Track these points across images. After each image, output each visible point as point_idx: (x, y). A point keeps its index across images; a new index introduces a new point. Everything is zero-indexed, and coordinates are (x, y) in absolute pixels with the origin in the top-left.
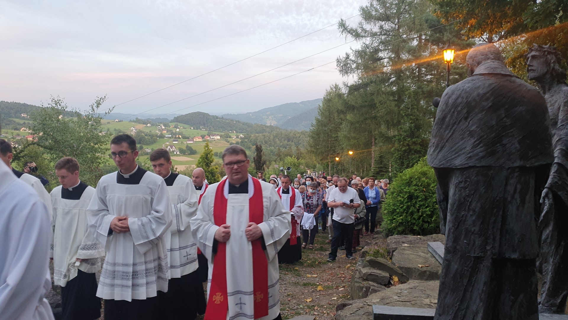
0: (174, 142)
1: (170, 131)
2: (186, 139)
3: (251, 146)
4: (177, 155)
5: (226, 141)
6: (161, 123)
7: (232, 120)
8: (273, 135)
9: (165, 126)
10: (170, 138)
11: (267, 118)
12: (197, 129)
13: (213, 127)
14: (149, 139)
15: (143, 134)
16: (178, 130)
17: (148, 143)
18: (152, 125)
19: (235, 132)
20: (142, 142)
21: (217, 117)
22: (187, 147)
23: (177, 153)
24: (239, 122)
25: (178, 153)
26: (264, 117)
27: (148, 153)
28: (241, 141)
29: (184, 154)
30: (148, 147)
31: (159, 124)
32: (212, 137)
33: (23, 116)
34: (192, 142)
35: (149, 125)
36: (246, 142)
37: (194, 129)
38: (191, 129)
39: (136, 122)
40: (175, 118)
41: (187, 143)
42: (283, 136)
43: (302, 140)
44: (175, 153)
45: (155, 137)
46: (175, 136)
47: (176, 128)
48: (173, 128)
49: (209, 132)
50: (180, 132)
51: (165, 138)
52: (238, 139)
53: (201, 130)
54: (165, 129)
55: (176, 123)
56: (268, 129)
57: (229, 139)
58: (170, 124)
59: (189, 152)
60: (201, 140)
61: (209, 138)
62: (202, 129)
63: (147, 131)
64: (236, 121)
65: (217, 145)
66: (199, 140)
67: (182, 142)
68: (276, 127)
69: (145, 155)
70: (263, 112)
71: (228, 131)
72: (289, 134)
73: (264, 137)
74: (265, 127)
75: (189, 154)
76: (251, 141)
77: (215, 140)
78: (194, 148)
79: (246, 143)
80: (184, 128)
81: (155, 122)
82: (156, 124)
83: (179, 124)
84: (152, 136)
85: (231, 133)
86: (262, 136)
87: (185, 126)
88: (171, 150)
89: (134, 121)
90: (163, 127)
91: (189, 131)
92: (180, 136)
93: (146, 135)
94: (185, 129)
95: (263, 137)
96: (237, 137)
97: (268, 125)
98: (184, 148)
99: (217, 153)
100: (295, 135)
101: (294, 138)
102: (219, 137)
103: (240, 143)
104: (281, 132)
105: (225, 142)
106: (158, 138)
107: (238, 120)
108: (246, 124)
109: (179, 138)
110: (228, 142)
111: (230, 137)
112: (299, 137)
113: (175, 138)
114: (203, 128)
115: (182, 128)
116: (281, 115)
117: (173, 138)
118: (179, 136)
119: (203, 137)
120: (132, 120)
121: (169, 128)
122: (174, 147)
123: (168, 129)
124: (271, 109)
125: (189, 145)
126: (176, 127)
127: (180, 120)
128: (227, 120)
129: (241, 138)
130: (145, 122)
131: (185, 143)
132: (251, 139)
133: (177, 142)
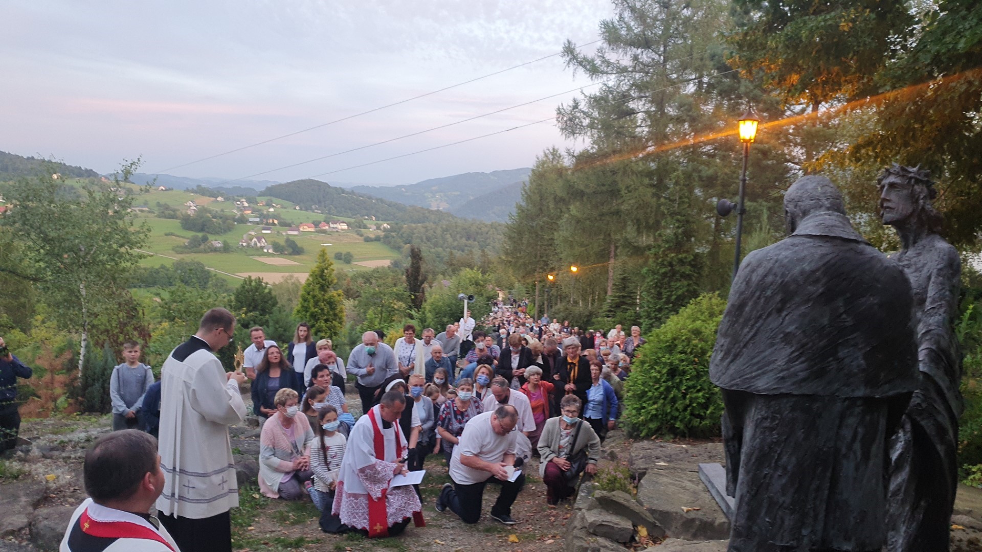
0: (264, 232)
1: (259, 211)
2: (286, 226)
3: (402, 244)
4: (268, 255)
5: (358, 234)
6: (242, 196)
7: (370, 198)
8: (442, 228)
9: (249, 201)
10: (257, 223)
11: (433, 197)
12: (307, 210)
13: (336, 208)
14: (219, 224)
15: (209, 214)
16: (272, 210)
17: (218, 231)
18: (227, 199)
19: (374, 218)
20: (207, 228)
21: (343, 191)
22: (288, 240)
23: (268, 251)
24: (382, 201)
25: (271, 251)
26: (426, 195)
27: (216, 248)
28: (385, 235)
29: (281, 253)
30: (217, 237)
31: (239, 198)
32: (332, 226)
34: (296, 233)
35: (219, 199)
36: (393, 237)
37: (301, 209)
38: (295, 209)
39: (196, 193)
40: (267, 188)
41: (287, 234)
42: (459, 230)
43: (491, 239)
44: (265, 251)
45: (231, 221)
46: (265, 220)
47: (268, 207)
48: (263, 205)
49: (329, 216)
50: (275, 213)
51: (249, 224)
52: (379, 231)
53: (313, 212)
54: (249, 207)
55: (269, 197)
56: (433, 216)
57: (362, 230)
58: (258, 199)
59: (291, 250)
60: (312, 230)
61: (327, 227)
62: (316, 211)
63: (216, 209)
64: (377, 200)
65: (341, 241)
66: (310, 230)
67: (278, 232)
68: (446, 213)
69: (211, 251)
70: (427, 185)
71: (362, 216)
72: (470, 227)
74: (429, 212)
75: (290, 254)
76: (401, 235)
77: (337, 231)
78: (299, 244)
79: (393, 239)
80: (283, 207)
81: (232, 194)
82: (233, 197)
83: (274, 199)
84: (225, 219)
85: (367, 219)
86: (423, 227)
87: (286, 203)
88: (259, 245)
89: (193, 191)
90: (246, 204)
91: (293, 212)
92: (276, 222)
93: (215, 217)
94: (285, 208)
95: (423, 230)
96: (378, 228)
97: (434, 208)
98: (282, 242)
99: (340, 254)
100: (480, 229)
101: (477, 233)
102: (345, 227)
103: (383, 238)
104: (456, 223)
105: (355, 235)
106: (236, 223)
107: (380, 197)
108: (394, 205)
109: (274, 224)
110: (362, 235)
111: (365, 227)
112: (487, 233)
113: (267, 224)
114: (317, 209)
115: (279, 206)
116: (457, 193)
117: (262, 223)
118: (273, 221)
119: (316, 224)
120: (190, 189)
121: (256, 206)
122: (263, 240)
123: (254, 208)
124: (439, 181)
125: (291, 238)
126: (269, 205)
127: (277, 192)
128: (361, 196)
129: (385, 230)
130: (212, 193)
131: (284, 234)
132: (403, 233)
133: (269, 232)
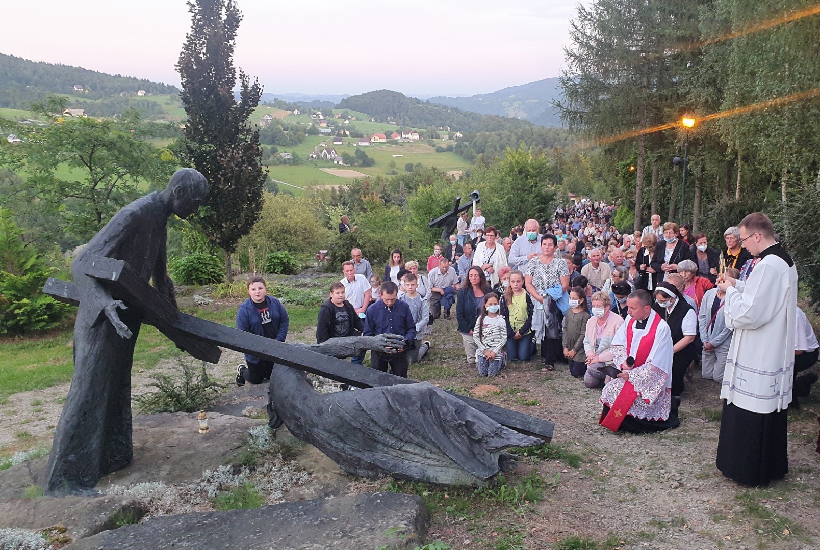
0: (335, 143)
1: (334, 123)
2: (357, 137)
3: (474, 154)
4: (338, 166)
5: (430, 145)
6: (319, 109)
7: (445, 108)
8: (516, 134)
9: (325, 114)
10: (329, 134)
11: (510, 106)
12: (382, 121)
13: (410, 119)
14: (290, 136)
15: (280, 126)
16: (347, 122)
17: (287, 144)
18: (303, 112)
19: (449, 128)
20: (278, 140)
21: (418, 101)
22: (358, 151)
23: (338, 162)
24: (457, 110)
25: (341, 163)
26: (504, 104)
27: (285, 160)
28: (457, 145)
29: (351, 165)
30: (287, 149)
31: (316, 111)
32: (404, 136)
33: (76, 89)
34: (367, 144)
35: (296, 112)
36: (466, 146)
37: (376, 121)
38: (371, 121)
39: (274, 107)
40: (343, 100)
41: (358, 146)
42: (535, 136)
43: (570, 145)
44: (336, 163)
45: (302, 133)
46: (337, 133)
47: (343, 119)
48: (339, 118)
49: (403, 127)
50: (350, 125)
51: (321, 135)
52: (452, 141)
53: (388, 123)
54: (325, 119)
55: (345, 110)
56: (509, 125)
57: (435, 140)
58: (334, 111)
59: (361, 162)
60: (383, 140)
61: (399, 138)
62: (391, 122)
63: (293, 122)
64: (453, 109)
65: (412, 151)
66: (381, 140)
67: (349, 143)
68: (523, 121)
69: (281, 163)
70: (503, 94)
71: (437, 127)
72: (547, 134)
73: (498, 137)
74: (504, 120)
75: (360, 166)
76: (475, 145)
77: (409, 142)
78: (369, 156)
79: (465, 149)
80: (358, 119)
81: (306, 108)
82: (310, 110)
83: (350, 111)
84: (295, 130)
85: (442, 130)
86: (497, 135)
87: (361, 115)
88: (329, 156)
89: (270, 105)
90: (322, 117)
91: (365, 123)
92: (348, 133)
93: (286, 129)
94: (361, 120)
95: (496, 138)
96: (451, 138)
97: (511, 116)
98: (352, 154)
99: (412, 165)
100: (558, 135)
101: (555, 140)
102: (417, 137)
103: (456, 148)
104: (532, 129)
105: (427, 145)
106: (307, 135)
107: (455, 107)
108: (470, 115)
109: (346, 136)
110: (434, 146)
111: (438, 137)
112: (566, 140)
113: (338, 135)
114: (392, 120)
115: (354, 118)
116: (536, 101)
117: (334, 135)
118: (344, 132)
119: (388, 135)
120: (268, 102)
121: (331, 119)
122: (333, 151)
123: (329, 120)
124: (517, 90)
125: (362, 149)
126: (344, 117)
127: (351, 104)
128: (436, 106)
129: (458, 139)
130: (290, 107)
131: (355, 145)
132: (476, 142)
133: (340, 143)
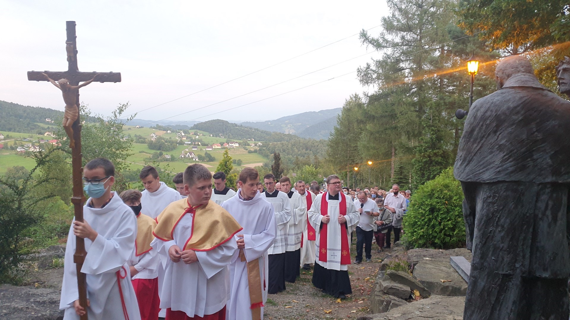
0: (193, 149)
1: (190, 138)
2: (205, 146)
3: (269, 154)
5: (245, 149)
6: (181, 130)
7: (251, 128)
8: (291, 144)
9: (185, 132)
10: (190, 144)
11: (285, 127)
12: (216, 136)
13: (232, 135)
14: (169, 145)
15: (163, 141)
16: (197, 137)
17: (168, 150)
18: (173, 132)
19: (253, 140)
20: (162, 148)
21: (236, 125)
22: (206, 153)
23: (195, 160)
24: (257, 130)
25: (197, 160)
26: (282, 125)
27: (167, 159)
28: (260, 149)
29: (203, 161)
30: (168, 153)
31: (180, 131)
32: (230, 145)
33: (47, 121)
34: (211, 149)
35: (169, 132)
37: (213, 136)
38: (210, 136)
39: (156, 129)
40: (195, 125)
41: (206, 150)
42: (301, 144)
43: (320, 149)
44: (194, 160)
45: (175, 144)
46: (194, 143)
47: (195, 136)
48: (193, 135)
49: (228, 139)
50: (199, 139)
51: (185, 145)
52: (256, 147)
53: (220, 137)
54: (185, 135)
55: (196, 130)
56: (286, 138)
57: (247, 146)
58: (190, 131)
59: (208, 159)
60: (220, 147)
61: (227, 146)
62: (221, 137)
63: (167, 137)
64: (255, 129)
65: (235, 153)
66: (218, 147)
67: (201, 149)
68: (294, 136)
69: (165, 161)
70: (283, 120)
71: (247, 139)
72: (307, 143)
73: (282, 145)
74: (284, 135)
75: (208, 161)
76: (269, 149)
77: (233, 148)
78: (213, 156)
79: (264, 151)
80: (203, 135)
81: (175, 129)
82: (176, 131)
83: (199, 131)
84: (172, 142)
85: (250, 141)
86: (281, 144)
87: (205, 133)
88: (190, 156)
89: (154, 128)
90: (183, 134)
91: (208, 138)
92: (200, 143)
93: (166, 142)
94: (205, 136)
96: (256, 145)
97: (287, 133)
98: (203, 154)
99: (236, 160)
100: (313, 144)
101: (312, 147)
102: (237, 145)
103: (259, 151)
104: (299, 141)
105: (243, 149)
106: (178, 145)
107: (257, 128)
108: (264, 132)
109: (198, 145)
110: (247, 150)
111: (249, 145)
112: (318, 146)
113: (195, 145)
114: (222, 136)
115: (201, 135)
116: (300, 124)
117: (192, 145)
118: (198, 143)
119: (222, 144)
120: (153, 127)
121: (188, 135)
122: (193, 154)
124: (289, 118)
125: (208, 152)
126: (196, 134)
127: (200, 127)
128: (246, 128)
129: (259, 146)
130: (165, 129)
131: (204, 150)
132: (270, 147)
133: (196, 149)
